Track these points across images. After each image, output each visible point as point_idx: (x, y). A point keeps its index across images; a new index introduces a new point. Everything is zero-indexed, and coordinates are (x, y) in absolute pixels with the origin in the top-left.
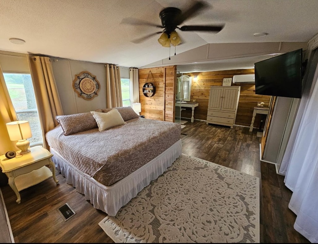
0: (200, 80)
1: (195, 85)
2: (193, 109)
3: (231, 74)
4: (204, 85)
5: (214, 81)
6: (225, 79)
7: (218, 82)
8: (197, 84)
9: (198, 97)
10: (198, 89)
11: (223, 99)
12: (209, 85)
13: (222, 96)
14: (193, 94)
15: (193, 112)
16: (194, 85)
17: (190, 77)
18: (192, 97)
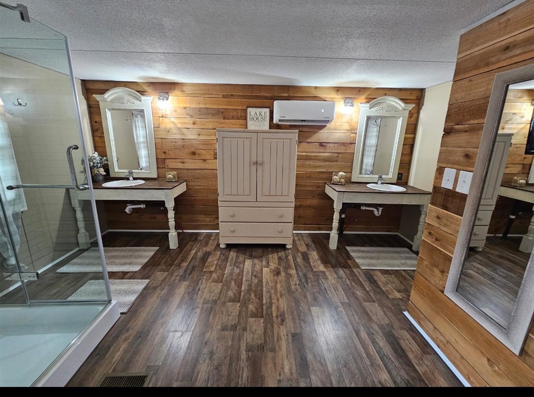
0: (179, 111)
1: (167, 124)
2: (170, 205)
3: (266, 98)
4: (195, 126)
5: (223, 114)
6: (252, 111)
7: (233, 118)
8: (174, 123)
9: (183, 163)
10: (178, 137)
11: (260, 168)
12: (211, 127)
13: (254, 159)
14: (165, 153)
15: (171, 214)
16: (162, 126)
17: (143, 98)
18: (161, 162)
